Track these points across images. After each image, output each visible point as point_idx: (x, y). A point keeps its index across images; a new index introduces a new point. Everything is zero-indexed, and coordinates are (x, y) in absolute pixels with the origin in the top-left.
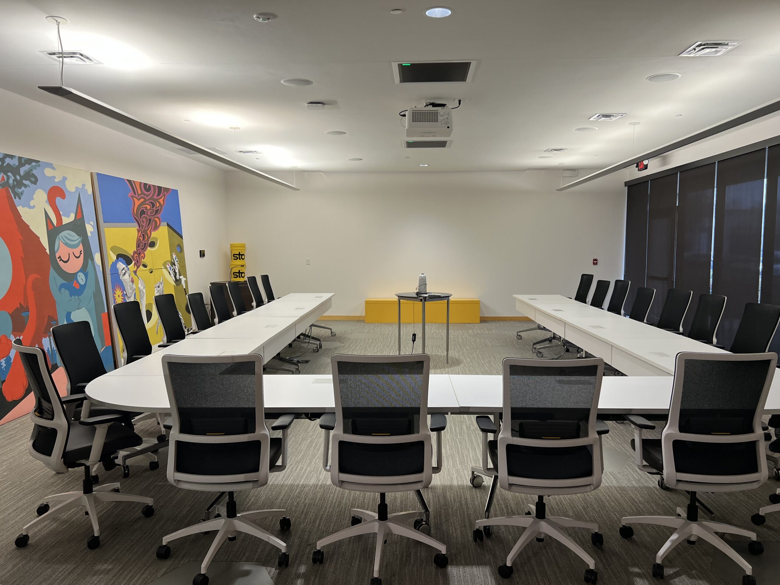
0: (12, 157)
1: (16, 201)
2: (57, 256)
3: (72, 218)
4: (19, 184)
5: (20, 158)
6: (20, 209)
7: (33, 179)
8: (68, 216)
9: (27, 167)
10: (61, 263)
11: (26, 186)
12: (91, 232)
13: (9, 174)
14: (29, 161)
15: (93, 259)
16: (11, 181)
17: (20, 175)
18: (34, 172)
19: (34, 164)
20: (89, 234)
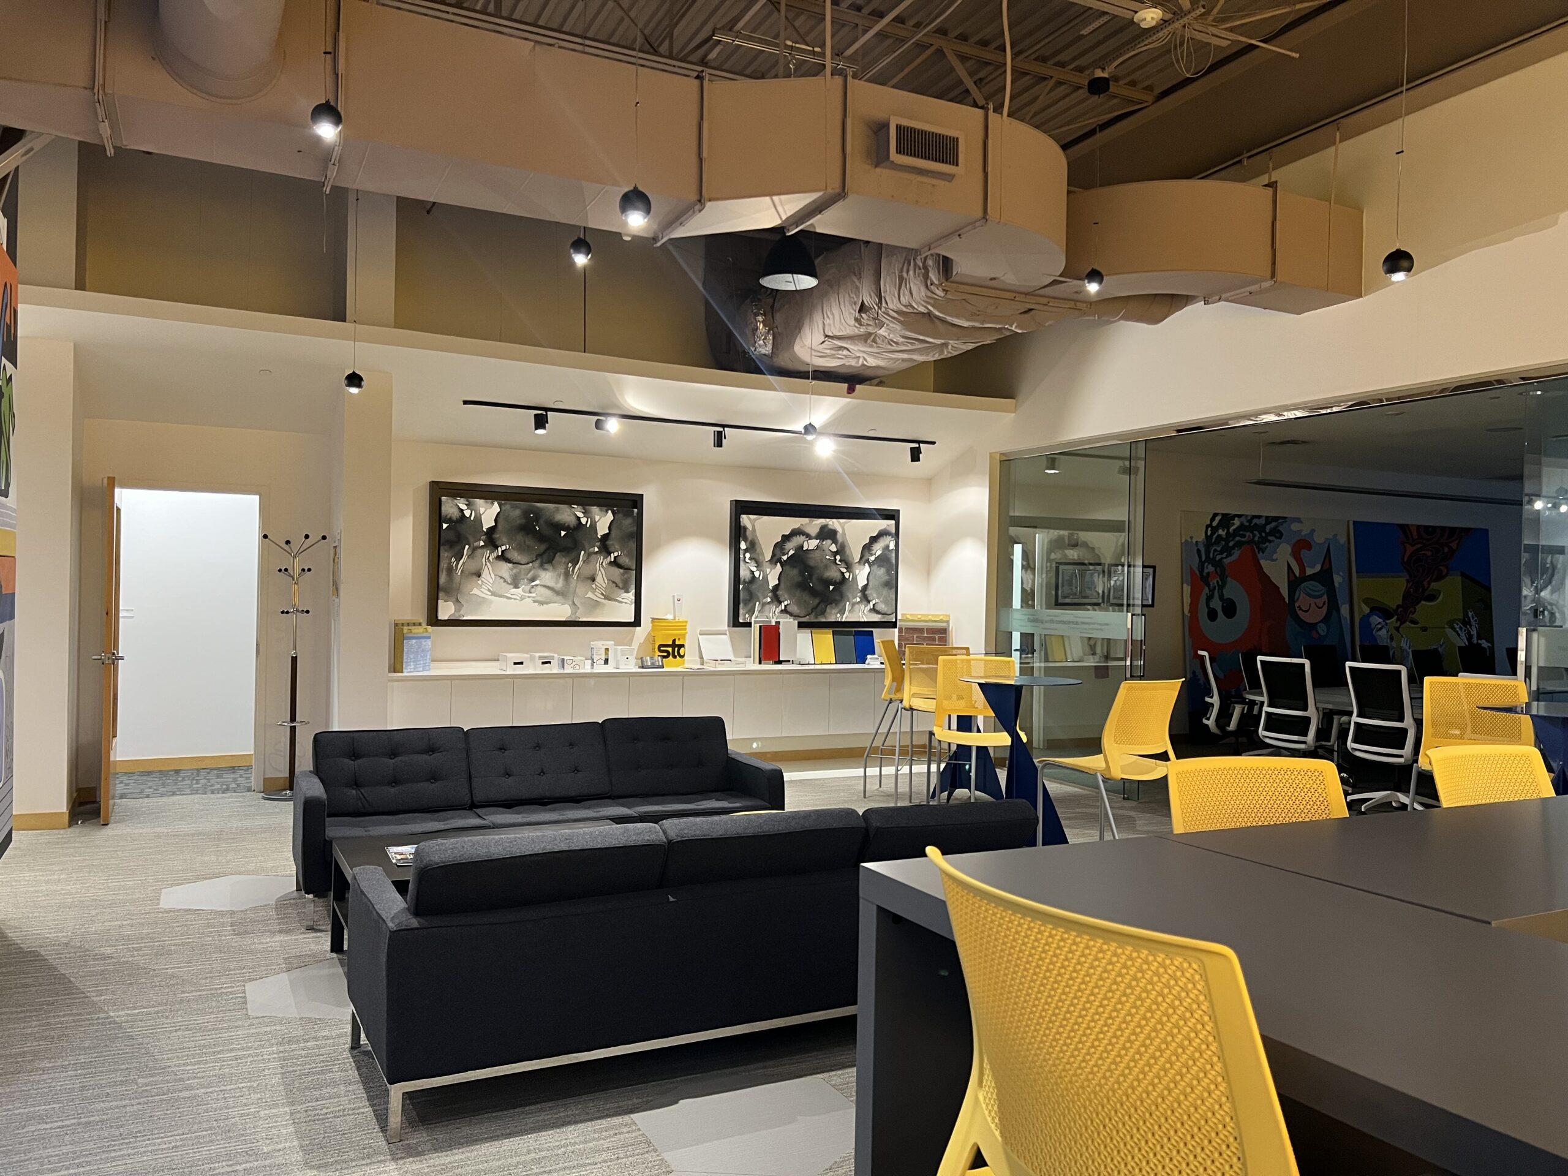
0: (1259, 517)
1: (1260, 555)
2: (1297, 605)
3: (1318, 568)
4: (1265, 540)
5: (1267, 517)
6: (1262, 562)
7: (1278, 535)
8: (1313, 567)
9: (1273, 524)
10: (1299, 612)
11: (1270, 542)
12: (1340, 583)
13: (1256, 532)
14: (1276, 519)
15: (1338, 611)
16: (1256, 539)
17: (1265, 532)
18: (1280, 528)
19: (1280, 521)
20: (1336, 585)
